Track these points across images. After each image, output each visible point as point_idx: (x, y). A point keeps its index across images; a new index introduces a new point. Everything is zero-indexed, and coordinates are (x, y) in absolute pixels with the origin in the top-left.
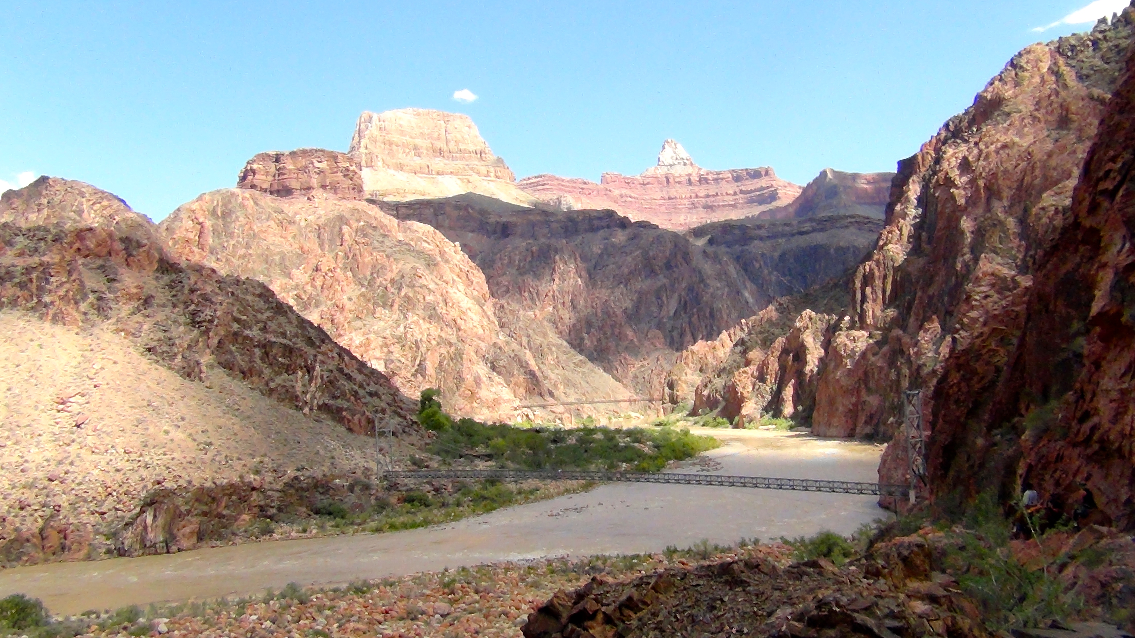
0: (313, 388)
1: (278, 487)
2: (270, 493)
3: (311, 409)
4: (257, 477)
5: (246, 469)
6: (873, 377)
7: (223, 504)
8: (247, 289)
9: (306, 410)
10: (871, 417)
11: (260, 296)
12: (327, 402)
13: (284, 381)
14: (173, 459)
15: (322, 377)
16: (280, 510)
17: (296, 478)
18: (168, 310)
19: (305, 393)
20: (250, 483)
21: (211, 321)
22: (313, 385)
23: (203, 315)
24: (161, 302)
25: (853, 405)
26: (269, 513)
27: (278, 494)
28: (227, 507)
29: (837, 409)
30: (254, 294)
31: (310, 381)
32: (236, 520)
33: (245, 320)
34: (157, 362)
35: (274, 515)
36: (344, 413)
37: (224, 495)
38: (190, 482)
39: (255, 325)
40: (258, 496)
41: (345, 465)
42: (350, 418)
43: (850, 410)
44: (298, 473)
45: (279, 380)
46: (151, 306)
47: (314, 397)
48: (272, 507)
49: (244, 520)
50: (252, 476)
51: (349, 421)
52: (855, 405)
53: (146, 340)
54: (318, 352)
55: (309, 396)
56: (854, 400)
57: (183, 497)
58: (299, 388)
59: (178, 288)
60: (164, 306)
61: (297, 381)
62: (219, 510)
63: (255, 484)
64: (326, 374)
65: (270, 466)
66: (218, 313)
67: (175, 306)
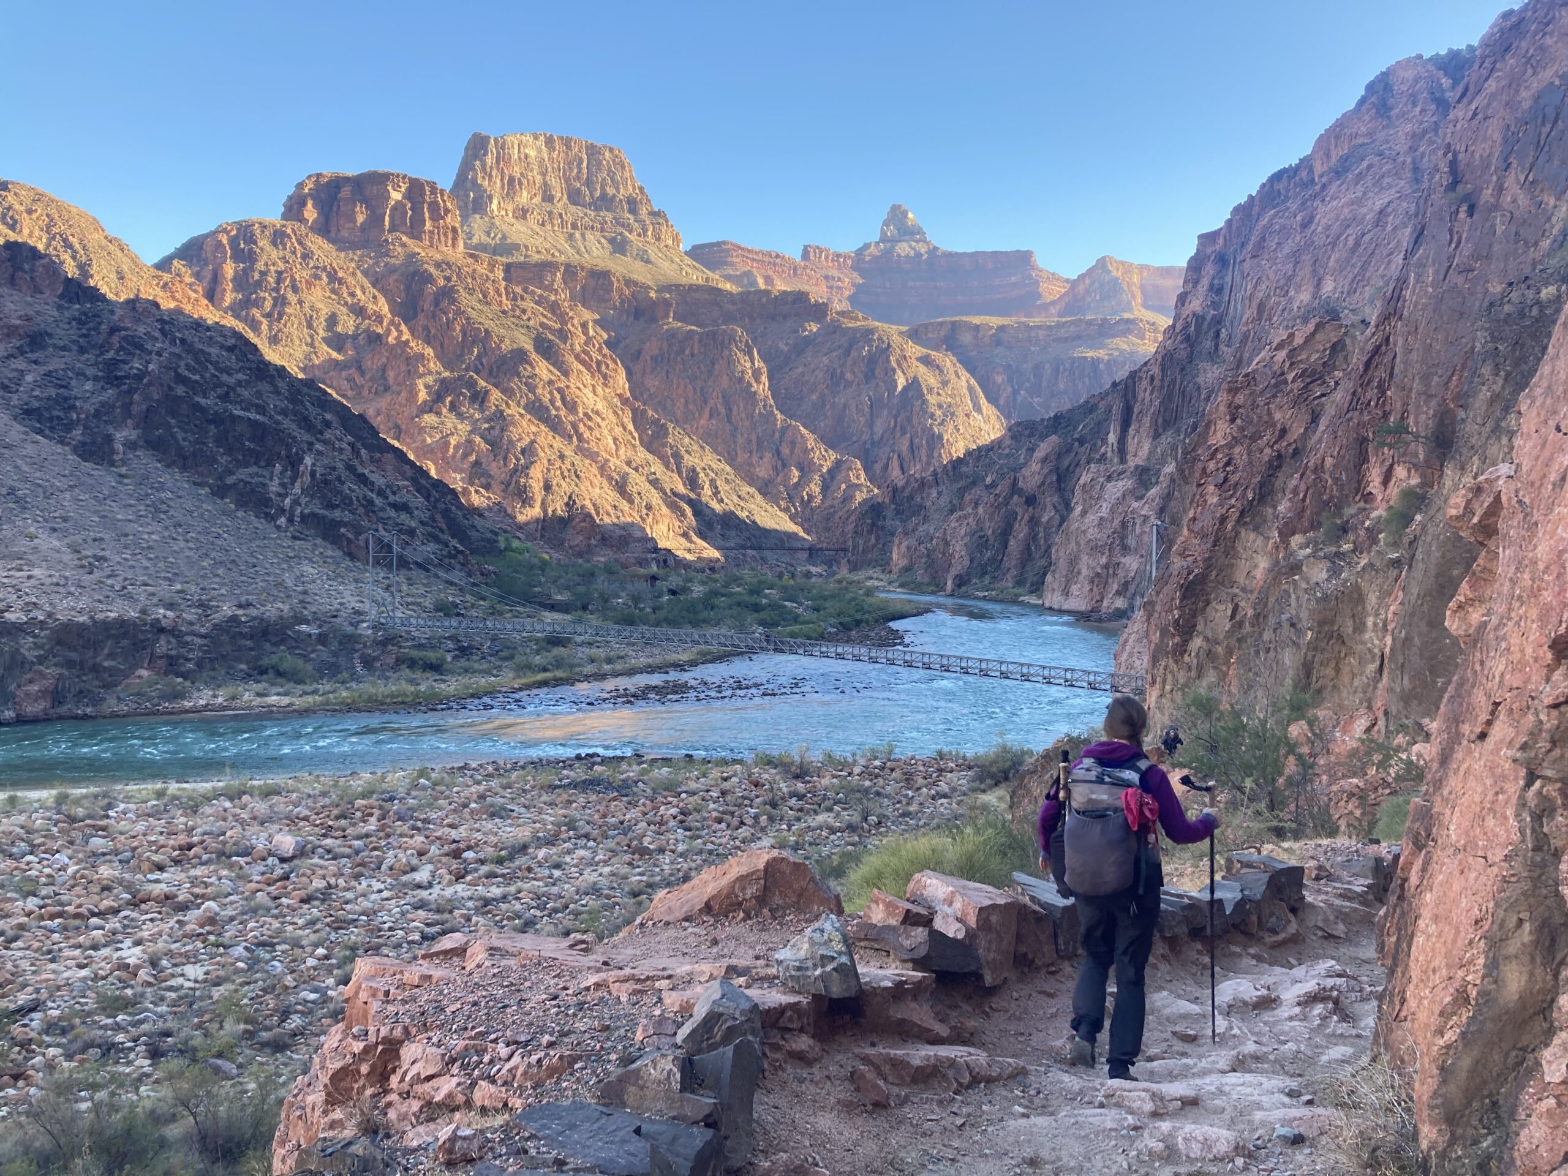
0: (297, 490)
1: (203, 631)
2: (188, 638)
3: (290, 521)
4: (169, 614)
5: (155, 600)
6: (1134, 530)
7: (106, 651)
8: (211, 338)
9: (282, 521)
10: (1126, 585)
11: (231, 349)
12: (317, 510)
13: (251, 476)
14: (29, 577)
15: (313, 474)
16: (200, 664)
17: (234, 619)
18: (69, 357)
19: (283, 496)
20: (158, 620)
21: (139, 377)
22: (298, 484)
23: (127, 367)
24: (61, 343)
25: (1102, 567)
26: (183, 669)
27: (198, 641)
28: (111, 656)
29: (1079, 573)
30: (222, 347)
31: (293, 480)
32: (127, 677)
33: (196, 382)
34: (39, 432)
35: (190, 671)
36: (343, 530)
37: (108, 637)
38: (50, 615)
39: (213, 389)
40: (169, 642)
41: (324, 603)
42: (351, 536)
43: (1098, 575)
44: (240, 612)
45: (242, 474)
46: (44, 347)
47: (296, 502)
48: (188, 660)
49: (140, 677)
50: (162, 611)
51: (349, 541)
52: (1106, 567)
53: (25, 397)
54: (318, 440)
55: (288, 501)
56: (1104, 560)
57: (36, 636)
58: (274, 487)
59: (91, 325)
60: (64, 348)
61: (271, 479)
62: (98, 660)
63: (164, 623)
64: (319, 471)
65: (196, 597)
66: (151, 367)
67: (82, 350)
